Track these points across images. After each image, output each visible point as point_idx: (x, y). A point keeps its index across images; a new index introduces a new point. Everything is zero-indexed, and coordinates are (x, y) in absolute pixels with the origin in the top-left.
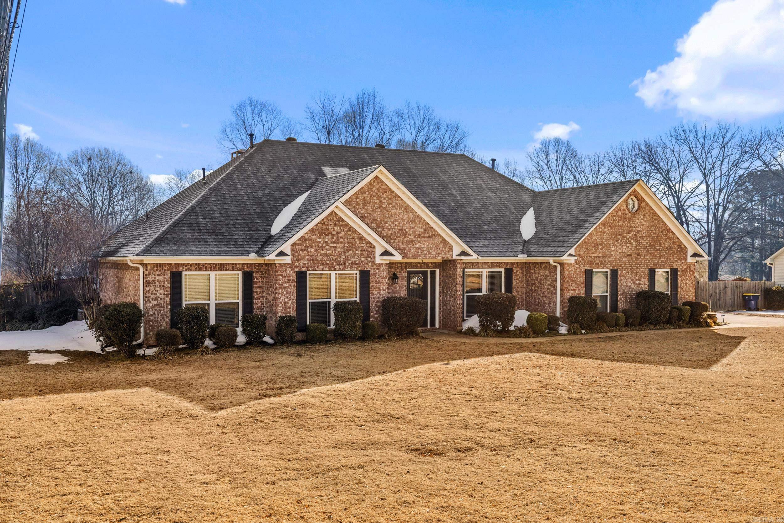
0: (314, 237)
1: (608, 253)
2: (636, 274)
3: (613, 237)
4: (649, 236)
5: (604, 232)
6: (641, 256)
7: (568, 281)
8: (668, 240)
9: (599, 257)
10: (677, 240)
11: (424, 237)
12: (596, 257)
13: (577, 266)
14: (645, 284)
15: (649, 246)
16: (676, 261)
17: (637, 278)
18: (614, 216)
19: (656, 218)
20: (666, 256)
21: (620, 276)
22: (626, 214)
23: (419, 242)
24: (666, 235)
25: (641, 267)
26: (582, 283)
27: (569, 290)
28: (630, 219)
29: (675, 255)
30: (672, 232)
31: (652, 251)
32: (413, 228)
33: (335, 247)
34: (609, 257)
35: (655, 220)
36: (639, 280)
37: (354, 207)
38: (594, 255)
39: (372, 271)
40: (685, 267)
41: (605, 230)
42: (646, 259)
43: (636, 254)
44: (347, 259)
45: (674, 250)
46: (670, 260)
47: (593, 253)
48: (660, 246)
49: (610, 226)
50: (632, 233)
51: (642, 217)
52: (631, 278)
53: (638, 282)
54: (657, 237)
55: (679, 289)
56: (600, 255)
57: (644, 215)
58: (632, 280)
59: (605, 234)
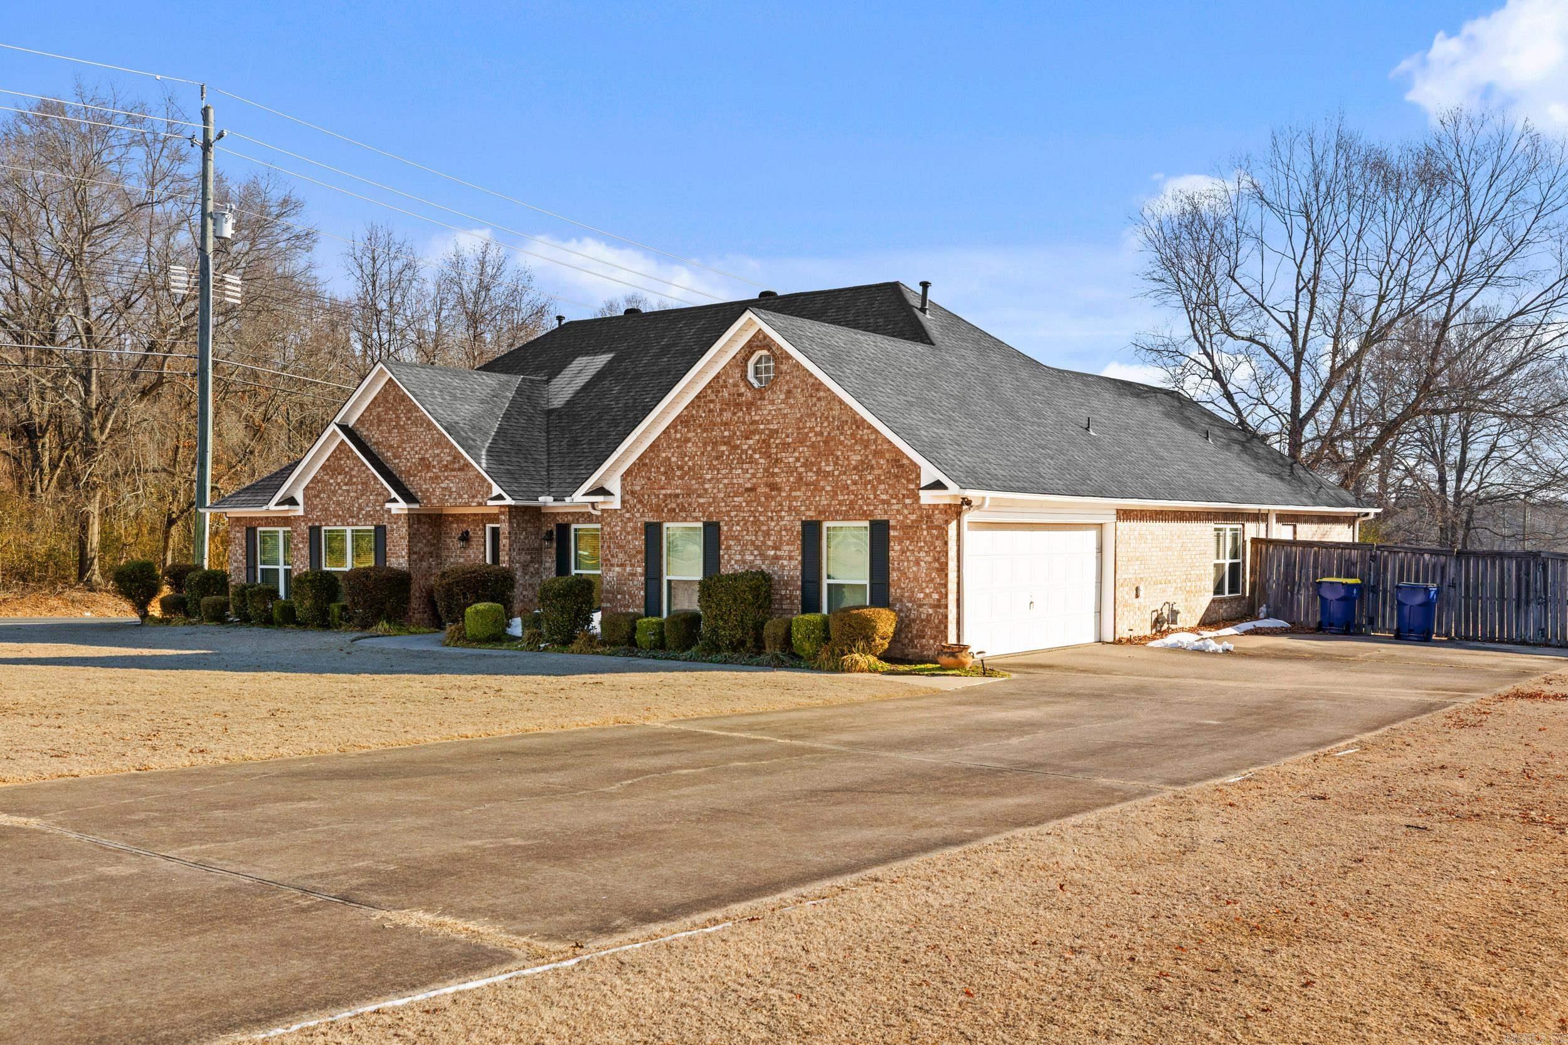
1: (697, 486)
2: (767, 534)
3: (709, 448)
4: (802, 442)
5: (688, 440)
6: (779, 490)
7: (609, 547)
8: (858, 447)
9: (677, 496)
10: (886, 447)
11: (453, 470)
12: (670, 495)
13: (627, 515)
14: (791, 558)
15: (804, 465)
16: (887, 502)
17: (770, 543)
18: (712, 401)
19: (822, 394)
20: (854, 488)
21: (727, 539)
22: (740, 395)
24: (853, 436)
25: (782, 518)
26: (638, 552)
27: (612, 565)
28: (750, 405)
29: (882, 487)
30: (870, 427)
31: (811, 477)
32: (438, 455)
33: (348, 491)
34: (699, 496)
35: (819, 399)
36: (775, 548)
38: (663, 492)
39: (388, 528)
40: (914, 517)
41: (690, 435)
42: (796, 498)
43: (767, 485)
44: (361, 508)
45: (877, 472)
46: (866, 500)
47: (662, 488)
48: (836, 464)
49: (700, 426)
50: (757, 437)
51: (782, 396)
52: (753, 543)
53: (772, 553)
54: (826, 442)
55: (894, 576)
56: (678, 491)
57: (789, 392)
58: (757, 548)
59: (690, 445)
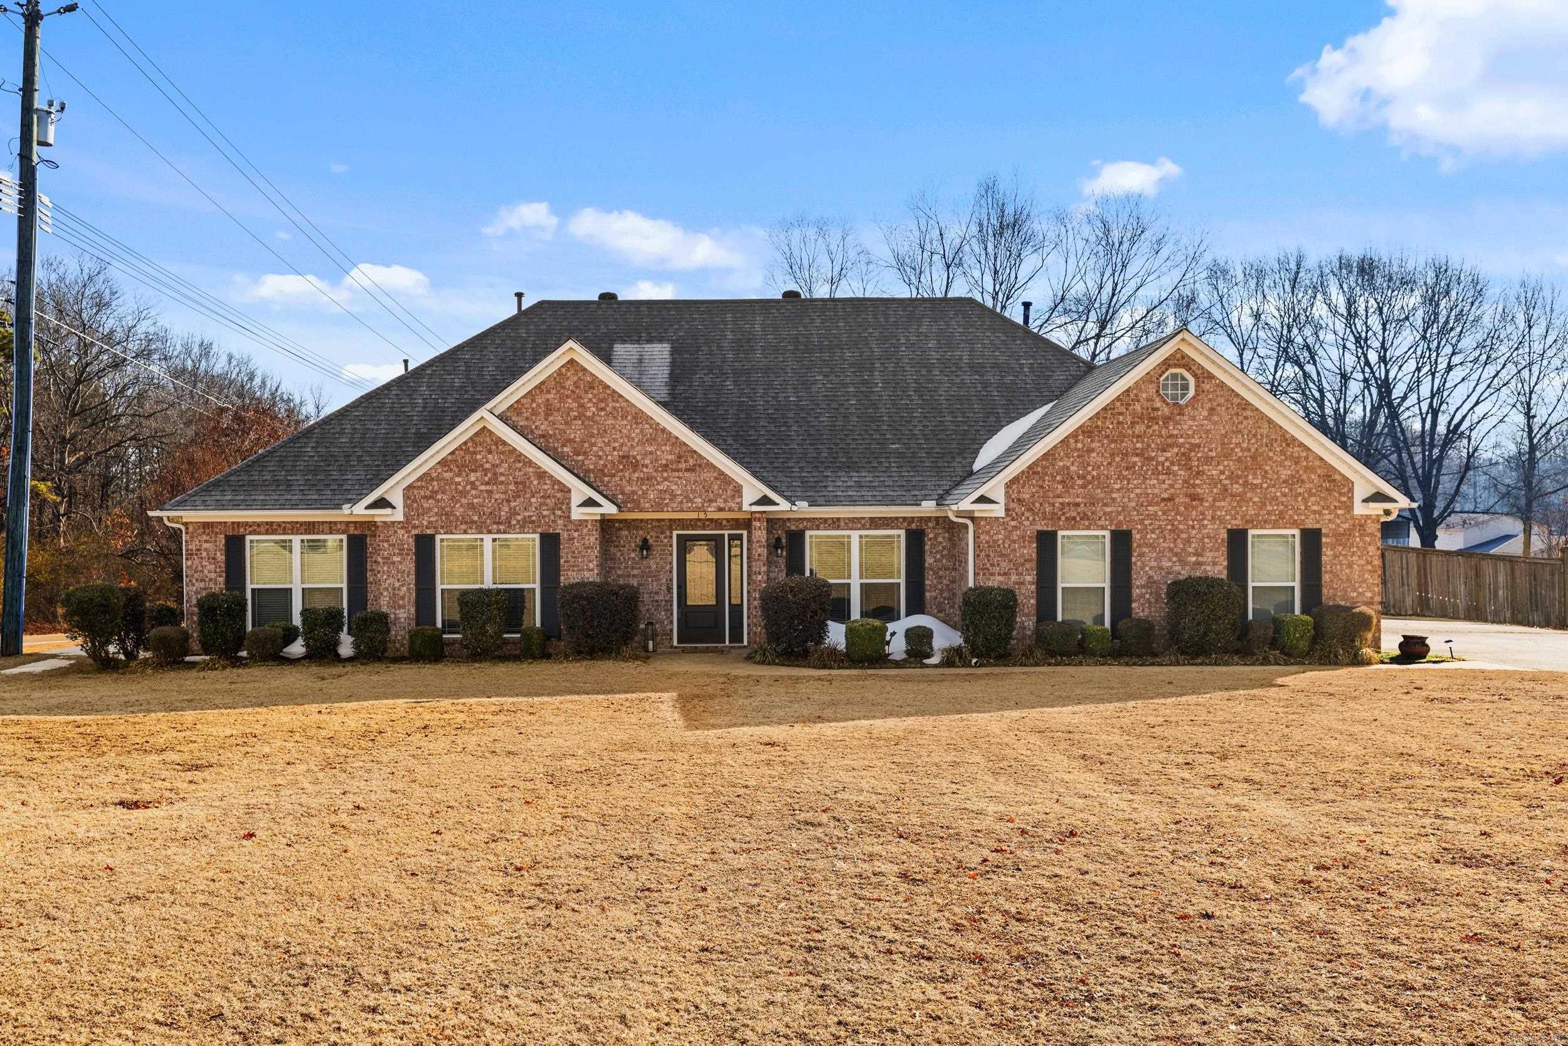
0: (447, 475)
1: (1103, 495)
2: (1188, 541)
3: (1118, 459)
4: (1227, 457)
5: (1091, 450)
6: (1201, 500)
7: (988, 556)
8: (1287, 463)
9: (1077, 505)
10: (1317, 463)
11: (678, 470)
12: (1069, 504)
13: (1013, 523)
14: (1215, 564)
15: (1229, 478)
16: (1320, 513)
17: (1191, 550)
18: (1121, 414)
19: (1249, 413)
20: (1284, 499)
21: (1139, 546)
22: (1157, 409)
23: (665, 479)
24: (1283, 452)
25: (1205, 527)
26: (1026, 561)
27: (992, 574)
28: (1167, 420)
29: (1313, 499)
30: (1301, 445)
31: (1237, 488)
32: (651, 453)
33: (490, 492)
34: (1105, 505)
35: (1246, 418)
36: (1197, 554)
37: (527, 419)
38: (1061, 500)
39: (564, 535)
40: (1346, 526)
41: (1093, 445)
42: (1220, 508)
43: (1186, 495)
44: (513, 513)
45: (1308, 486)
46: (1297, 511)
47: (1058, 496)
48: (1264, 477)
49: (1107, 437)
50: (1176, 450)
51: (1205, 413)
52: (1171, 550)
53: (1194, 559)
54: (1253, 458)
55: (1326, 578)
56: (1079, 500)
57: (1212, 409)
58: (1176, 554)
59: (1094, 455)
